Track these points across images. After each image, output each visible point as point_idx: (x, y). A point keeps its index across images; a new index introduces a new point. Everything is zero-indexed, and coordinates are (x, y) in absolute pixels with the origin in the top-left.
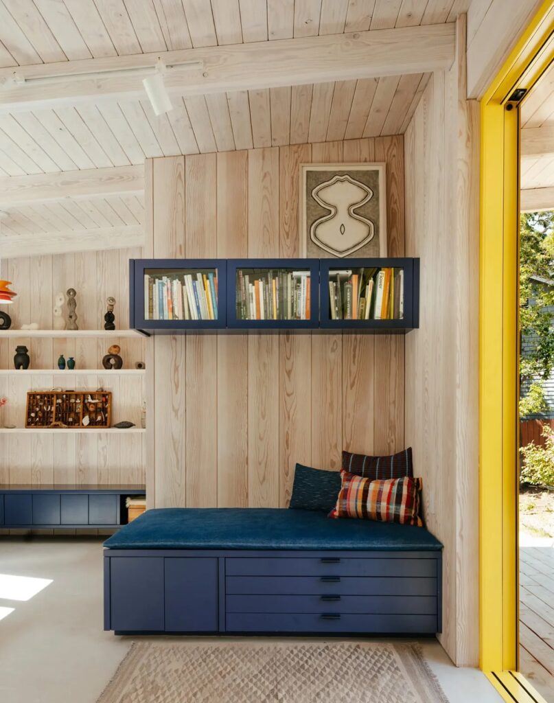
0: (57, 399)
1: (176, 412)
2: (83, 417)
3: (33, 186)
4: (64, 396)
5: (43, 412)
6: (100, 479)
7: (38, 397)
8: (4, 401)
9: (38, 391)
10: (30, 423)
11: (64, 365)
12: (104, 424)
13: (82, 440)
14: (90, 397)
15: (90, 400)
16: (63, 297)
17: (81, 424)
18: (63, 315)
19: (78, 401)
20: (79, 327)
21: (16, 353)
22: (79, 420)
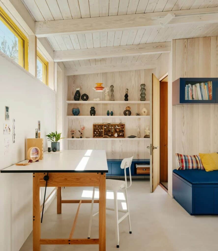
0: (104, 127)
1: (183, 133)
2: (115, 134)
3: (128, 49)
4: (107, 126)
5: (99, 132)
6: (120, 157)
7: (97, 126)
8: (84, 128)
9: (97, 124)
10: (95, 136)
11: (109, 114)
12: (123, 136)
13: (113, 143)
14: (117, 126)
15: (117, 127)
16: (108, 88)
17: (114, 136)
18: (108, 95)
19: (112, 128)
20: (115, 100)
21: (90, 109)
22: (113, 135)
